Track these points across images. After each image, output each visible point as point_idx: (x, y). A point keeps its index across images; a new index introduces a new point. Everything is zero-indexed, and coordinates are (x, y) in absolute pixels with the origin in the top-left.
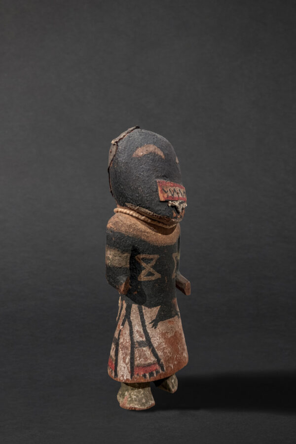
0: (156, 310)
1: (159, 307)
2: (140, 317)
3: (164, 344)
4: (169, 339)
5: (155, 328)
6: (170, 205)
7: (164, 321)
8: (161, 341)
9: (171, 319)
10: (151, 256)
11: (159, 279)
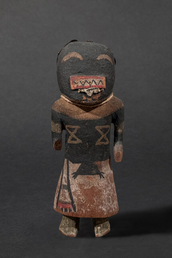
0: (77, 166)
1: (80, 164)
2: (67, 168)
3: (79, 192)
4: (85, 190)
5: (75, 178)
6: (79, 92)
7: (83, 176)
8: (77, 189)
9: (90, 176)
10: (73, 127)
11: (80, 144)
